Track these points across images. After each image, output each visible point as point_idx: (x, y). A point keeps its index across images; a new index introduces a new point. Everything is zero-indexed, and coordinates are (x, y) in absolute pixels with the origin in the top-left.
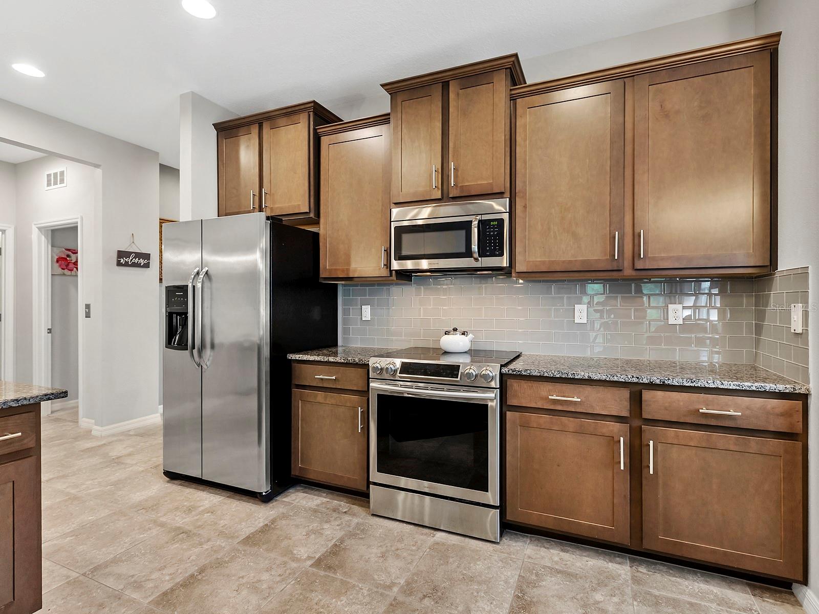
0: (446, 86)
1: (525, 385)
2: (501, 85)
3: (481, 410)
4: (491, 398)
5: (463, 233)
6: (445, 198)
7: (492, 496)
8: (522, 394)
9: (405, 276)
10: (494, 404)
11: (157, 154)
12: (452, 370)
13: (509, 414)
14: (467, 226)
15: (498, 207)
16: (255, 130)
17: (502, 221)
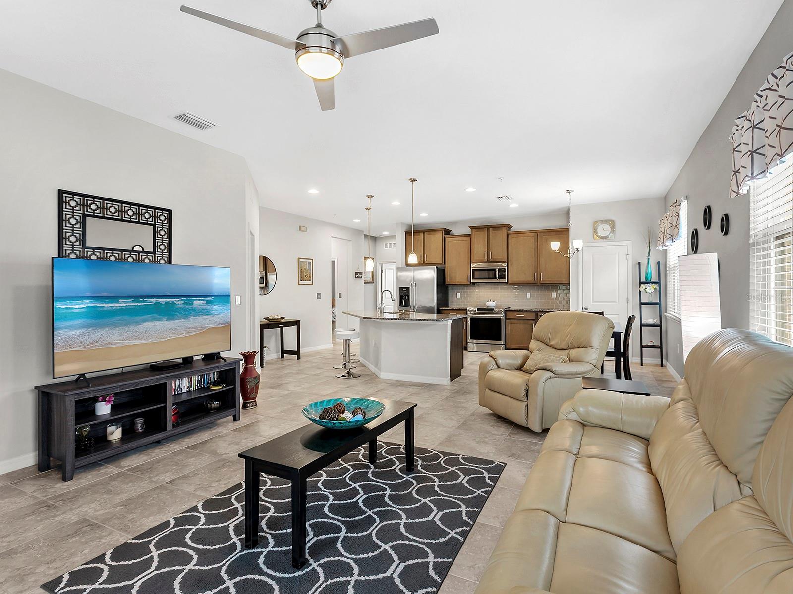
0: (488, 229)
1: (511, 313)
2: (504, 231)
3: (499, 320)
4: (502, 317)
5: (494, 272)
6: (488, 261)
7: (503, 342)
8: (510, 315)
9: (474, 284)
10: (503, 318)
11: (363, 231)
12: (492, 310)
13: (507, 321)
14: (495, 270)
15: (504, 265)
16: (422, 234)
17: (505, 269)
